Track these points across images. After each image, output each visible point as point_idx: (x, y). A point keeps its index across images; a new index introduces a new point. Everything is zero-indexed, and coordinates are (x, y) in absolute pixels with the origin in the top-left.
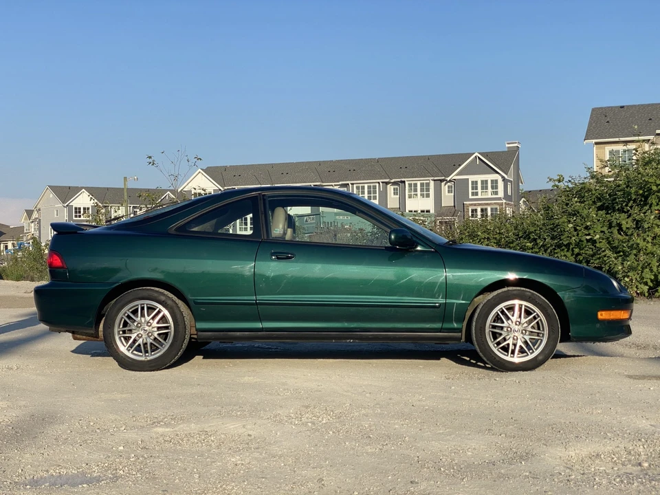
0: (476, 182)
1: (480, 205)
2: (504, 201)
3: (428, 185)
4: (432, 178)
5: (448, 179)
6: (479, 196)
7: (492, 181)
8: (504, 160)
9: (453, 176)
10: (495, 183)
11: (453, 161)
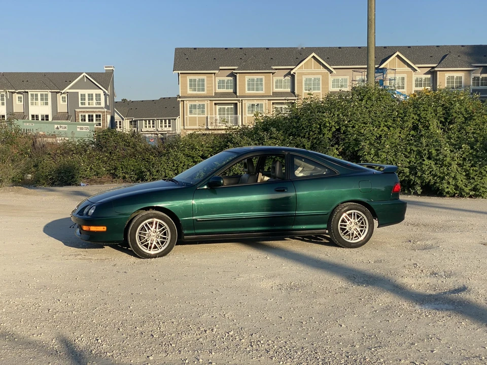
0: (84, 95)
1: (87, 112)
2: (106, 110)
3: (47, 95)
4: (50, 91)
5: (63, 92)
6: (87, 105)
7: (96, 95)
8: (104, 79)
9: (66, 90)
10: (98, 96)
11: (67, 78)
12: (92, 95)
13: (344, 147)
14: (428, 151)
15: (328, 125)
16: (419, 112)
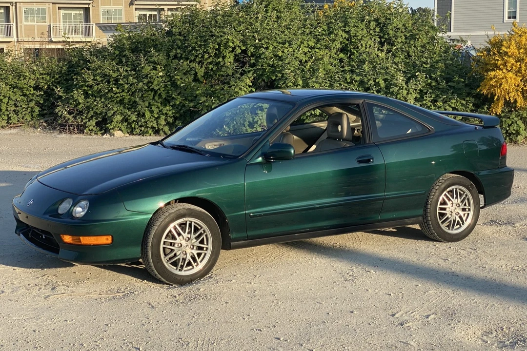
13: (255, 75)
14: (375, 81)
15: (231, 44)
16: (347, 29)
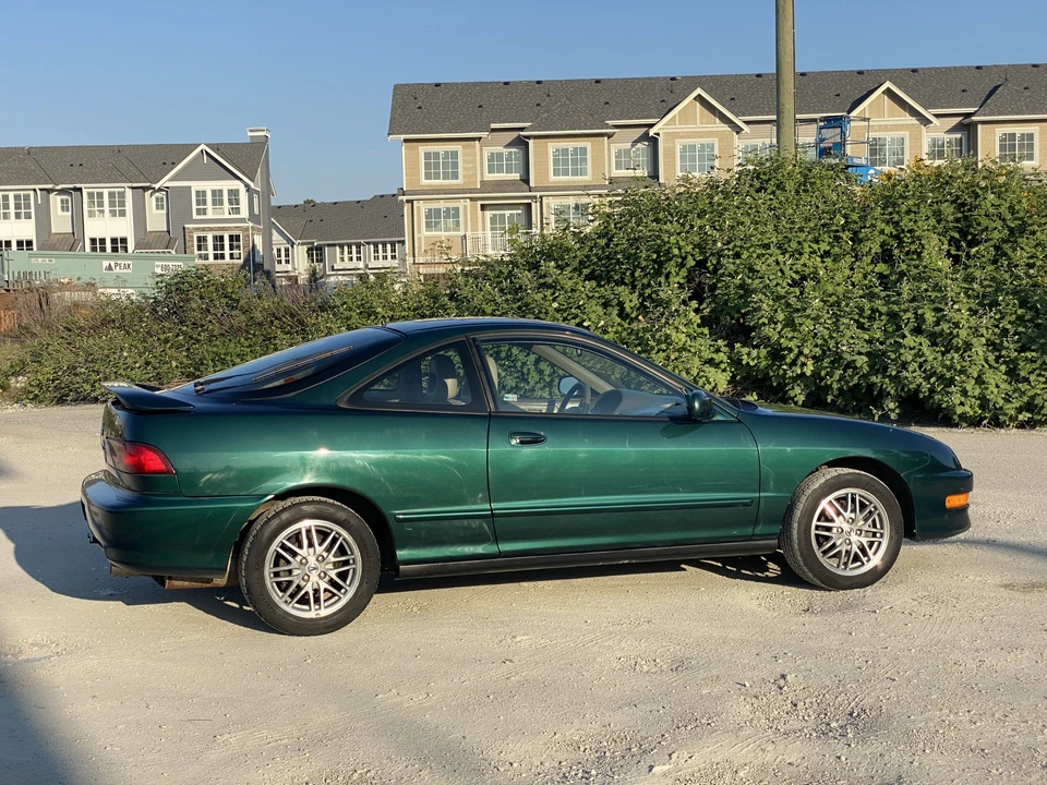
0: (204, 192)
1: (211, 229)
2: (251, 224)
3: (122, 195)
4: (130, 185)
5: (157, 186)
6: (210, 215)
7: (230, 191)
8: (246, 158)
9: (163, 183)
10: (234, 193)
11: (164, 157)
12: (221, 191)
13: (713, 305)
14: (916, 313)
15: (676, 252)
